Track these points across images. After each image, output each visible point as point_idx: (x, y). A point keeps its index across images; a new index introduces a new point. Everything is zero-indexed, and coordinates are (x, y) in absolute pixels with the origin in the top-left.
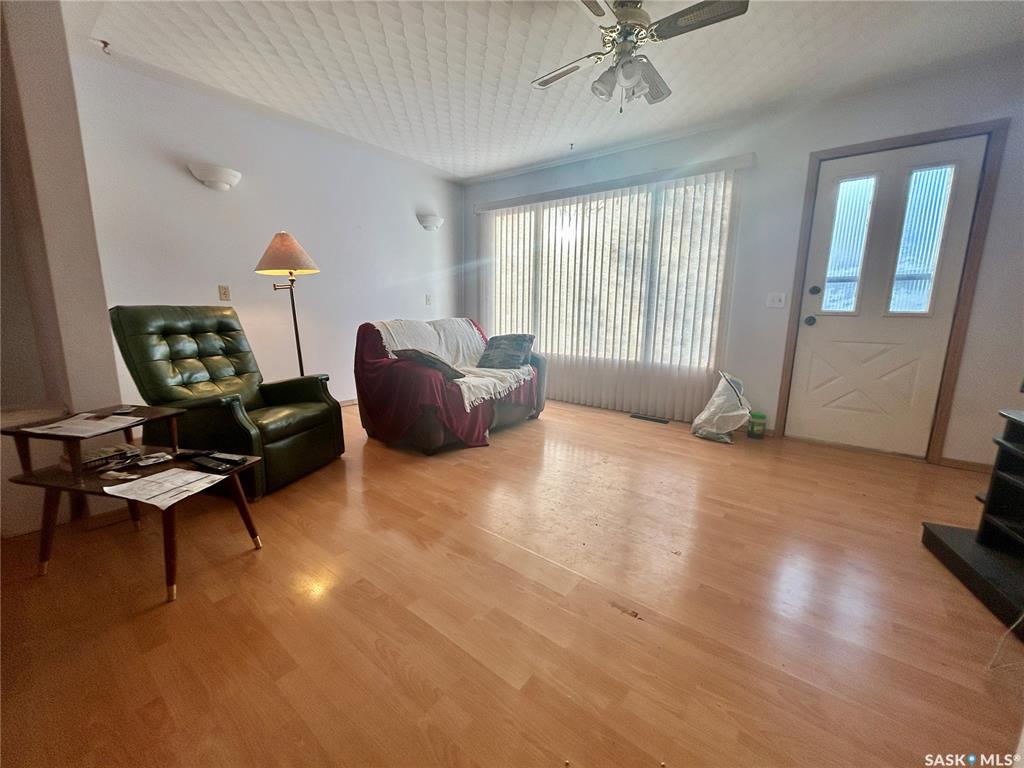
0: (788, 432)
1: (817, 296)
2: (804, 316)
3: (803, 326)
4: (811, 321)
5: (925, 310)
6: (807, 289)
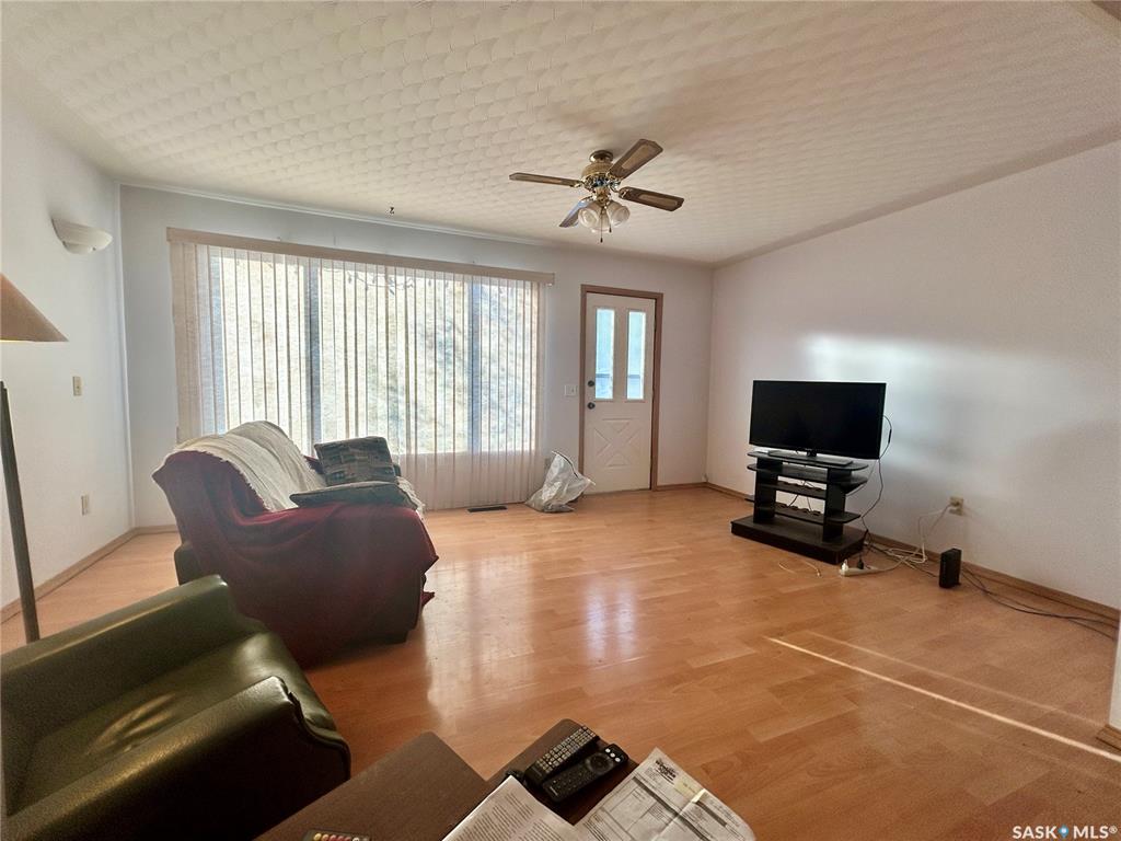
1: (592, 388)
2: (587, 402)
3: (587, 409)
4: (591, 406)
5: (641, 397)
6: (587, 382)
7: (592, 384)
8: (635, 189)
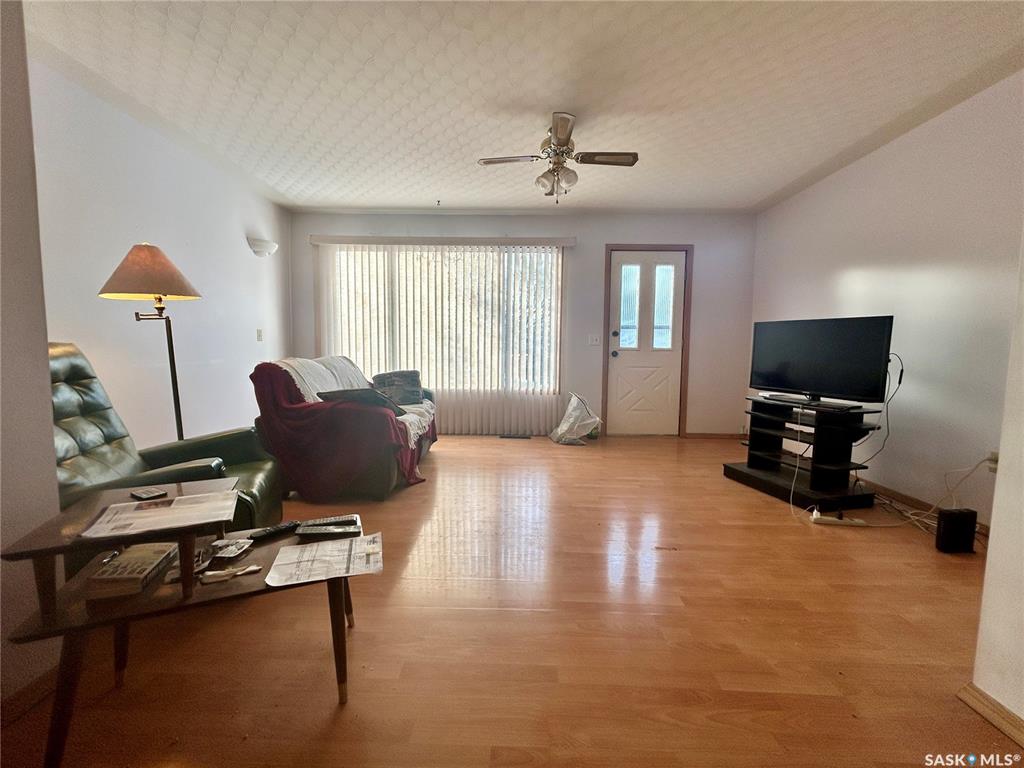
0: (609, 432)
1: (616, 338)
2: (611, 350)
3: (611, 357)
4: (615, 354)
5: (669, 346)
6: (611, 332)
7: (616, 334)
8: (587, 154)
